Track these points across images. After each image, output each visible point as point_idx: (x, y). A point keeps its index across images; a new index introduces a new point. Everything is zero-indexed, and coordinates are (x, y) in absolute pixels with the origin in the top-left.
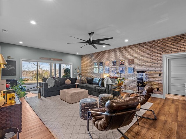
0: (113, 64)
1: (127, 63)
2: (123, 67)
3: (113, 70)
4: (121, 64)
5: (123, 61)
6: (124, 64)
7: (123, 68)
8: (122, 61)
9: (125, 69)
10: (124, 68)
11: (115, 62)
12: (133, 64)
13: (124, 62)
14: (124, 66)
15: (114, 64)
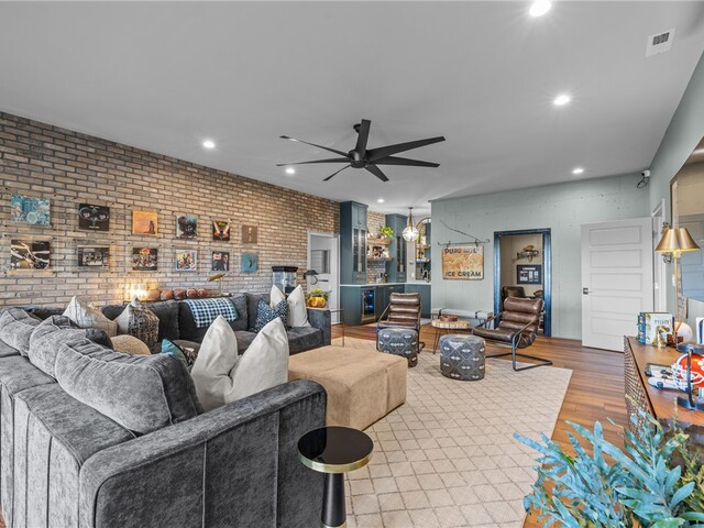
0: (179, 233)
1: (237, 236)
2: (224, 250)
3: (180, 257)
4: (216, 238)
5: (224, 227)
6: (227, 239)
7: (223, 254)
8: (221, 227)
9: (231, 258)
10: (228, 254)
11: (194, 225)
12: (255, 242)
13: (228, 232)
14: (227, 245)
15: (187, 234)
